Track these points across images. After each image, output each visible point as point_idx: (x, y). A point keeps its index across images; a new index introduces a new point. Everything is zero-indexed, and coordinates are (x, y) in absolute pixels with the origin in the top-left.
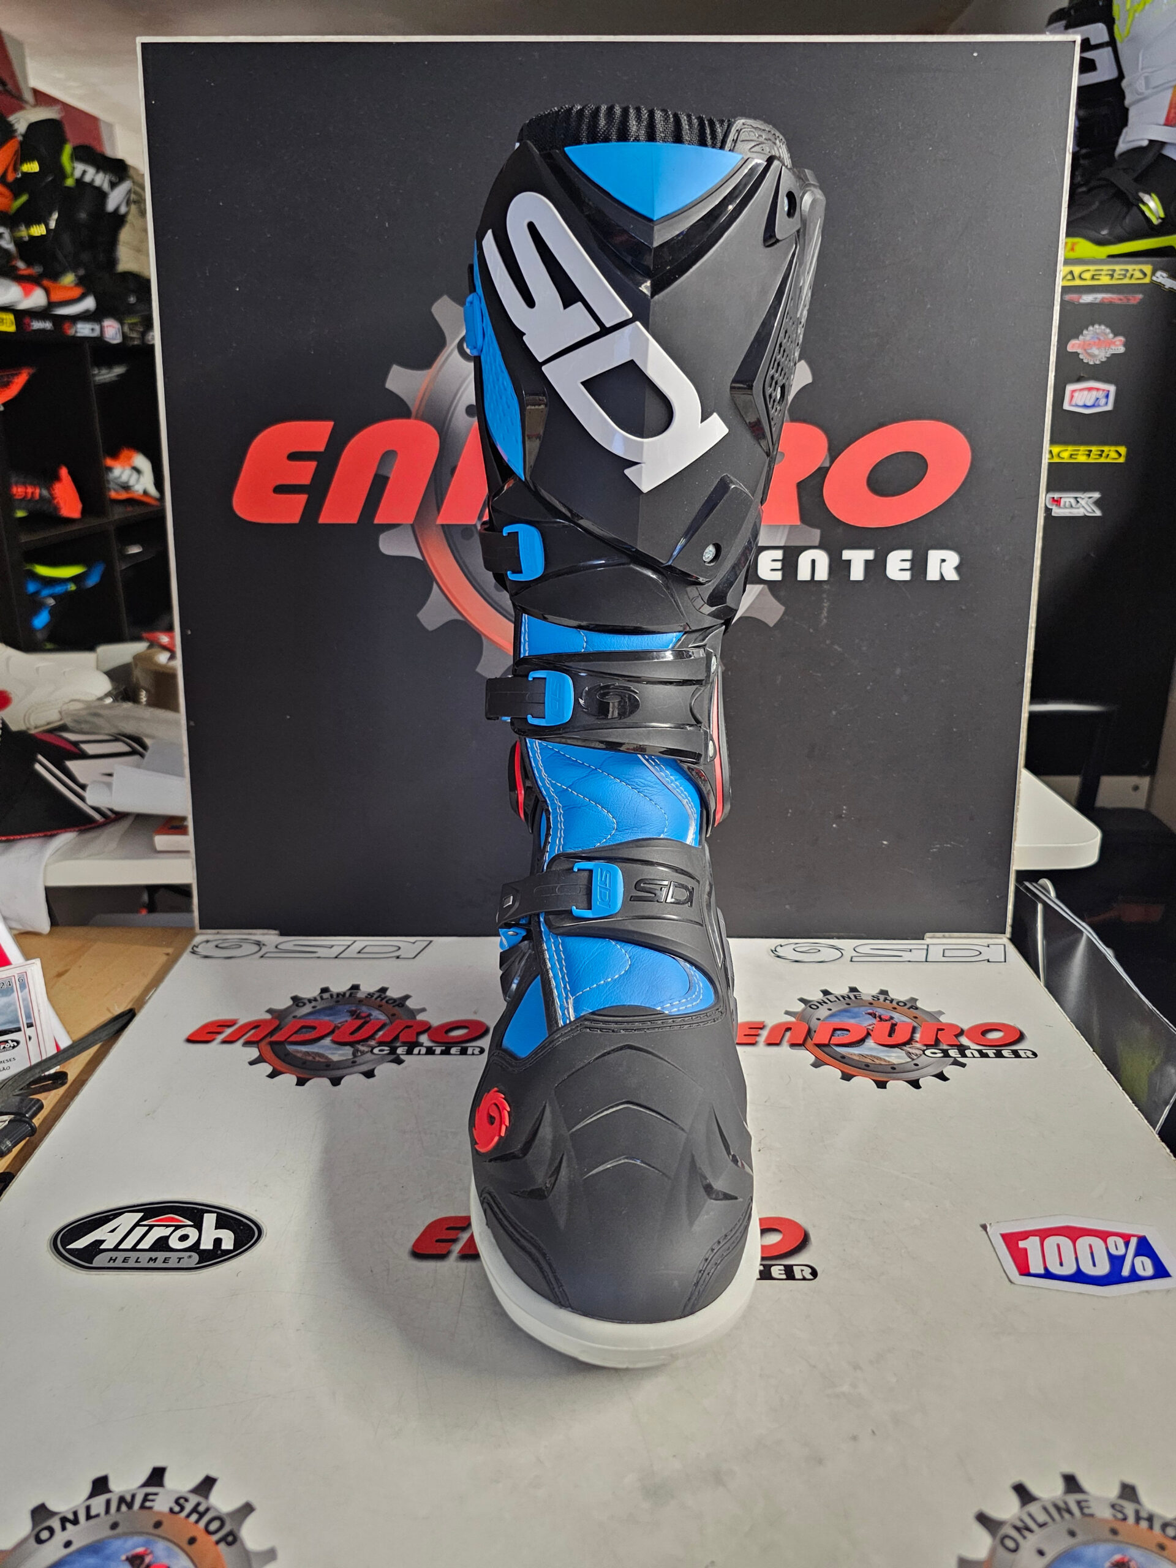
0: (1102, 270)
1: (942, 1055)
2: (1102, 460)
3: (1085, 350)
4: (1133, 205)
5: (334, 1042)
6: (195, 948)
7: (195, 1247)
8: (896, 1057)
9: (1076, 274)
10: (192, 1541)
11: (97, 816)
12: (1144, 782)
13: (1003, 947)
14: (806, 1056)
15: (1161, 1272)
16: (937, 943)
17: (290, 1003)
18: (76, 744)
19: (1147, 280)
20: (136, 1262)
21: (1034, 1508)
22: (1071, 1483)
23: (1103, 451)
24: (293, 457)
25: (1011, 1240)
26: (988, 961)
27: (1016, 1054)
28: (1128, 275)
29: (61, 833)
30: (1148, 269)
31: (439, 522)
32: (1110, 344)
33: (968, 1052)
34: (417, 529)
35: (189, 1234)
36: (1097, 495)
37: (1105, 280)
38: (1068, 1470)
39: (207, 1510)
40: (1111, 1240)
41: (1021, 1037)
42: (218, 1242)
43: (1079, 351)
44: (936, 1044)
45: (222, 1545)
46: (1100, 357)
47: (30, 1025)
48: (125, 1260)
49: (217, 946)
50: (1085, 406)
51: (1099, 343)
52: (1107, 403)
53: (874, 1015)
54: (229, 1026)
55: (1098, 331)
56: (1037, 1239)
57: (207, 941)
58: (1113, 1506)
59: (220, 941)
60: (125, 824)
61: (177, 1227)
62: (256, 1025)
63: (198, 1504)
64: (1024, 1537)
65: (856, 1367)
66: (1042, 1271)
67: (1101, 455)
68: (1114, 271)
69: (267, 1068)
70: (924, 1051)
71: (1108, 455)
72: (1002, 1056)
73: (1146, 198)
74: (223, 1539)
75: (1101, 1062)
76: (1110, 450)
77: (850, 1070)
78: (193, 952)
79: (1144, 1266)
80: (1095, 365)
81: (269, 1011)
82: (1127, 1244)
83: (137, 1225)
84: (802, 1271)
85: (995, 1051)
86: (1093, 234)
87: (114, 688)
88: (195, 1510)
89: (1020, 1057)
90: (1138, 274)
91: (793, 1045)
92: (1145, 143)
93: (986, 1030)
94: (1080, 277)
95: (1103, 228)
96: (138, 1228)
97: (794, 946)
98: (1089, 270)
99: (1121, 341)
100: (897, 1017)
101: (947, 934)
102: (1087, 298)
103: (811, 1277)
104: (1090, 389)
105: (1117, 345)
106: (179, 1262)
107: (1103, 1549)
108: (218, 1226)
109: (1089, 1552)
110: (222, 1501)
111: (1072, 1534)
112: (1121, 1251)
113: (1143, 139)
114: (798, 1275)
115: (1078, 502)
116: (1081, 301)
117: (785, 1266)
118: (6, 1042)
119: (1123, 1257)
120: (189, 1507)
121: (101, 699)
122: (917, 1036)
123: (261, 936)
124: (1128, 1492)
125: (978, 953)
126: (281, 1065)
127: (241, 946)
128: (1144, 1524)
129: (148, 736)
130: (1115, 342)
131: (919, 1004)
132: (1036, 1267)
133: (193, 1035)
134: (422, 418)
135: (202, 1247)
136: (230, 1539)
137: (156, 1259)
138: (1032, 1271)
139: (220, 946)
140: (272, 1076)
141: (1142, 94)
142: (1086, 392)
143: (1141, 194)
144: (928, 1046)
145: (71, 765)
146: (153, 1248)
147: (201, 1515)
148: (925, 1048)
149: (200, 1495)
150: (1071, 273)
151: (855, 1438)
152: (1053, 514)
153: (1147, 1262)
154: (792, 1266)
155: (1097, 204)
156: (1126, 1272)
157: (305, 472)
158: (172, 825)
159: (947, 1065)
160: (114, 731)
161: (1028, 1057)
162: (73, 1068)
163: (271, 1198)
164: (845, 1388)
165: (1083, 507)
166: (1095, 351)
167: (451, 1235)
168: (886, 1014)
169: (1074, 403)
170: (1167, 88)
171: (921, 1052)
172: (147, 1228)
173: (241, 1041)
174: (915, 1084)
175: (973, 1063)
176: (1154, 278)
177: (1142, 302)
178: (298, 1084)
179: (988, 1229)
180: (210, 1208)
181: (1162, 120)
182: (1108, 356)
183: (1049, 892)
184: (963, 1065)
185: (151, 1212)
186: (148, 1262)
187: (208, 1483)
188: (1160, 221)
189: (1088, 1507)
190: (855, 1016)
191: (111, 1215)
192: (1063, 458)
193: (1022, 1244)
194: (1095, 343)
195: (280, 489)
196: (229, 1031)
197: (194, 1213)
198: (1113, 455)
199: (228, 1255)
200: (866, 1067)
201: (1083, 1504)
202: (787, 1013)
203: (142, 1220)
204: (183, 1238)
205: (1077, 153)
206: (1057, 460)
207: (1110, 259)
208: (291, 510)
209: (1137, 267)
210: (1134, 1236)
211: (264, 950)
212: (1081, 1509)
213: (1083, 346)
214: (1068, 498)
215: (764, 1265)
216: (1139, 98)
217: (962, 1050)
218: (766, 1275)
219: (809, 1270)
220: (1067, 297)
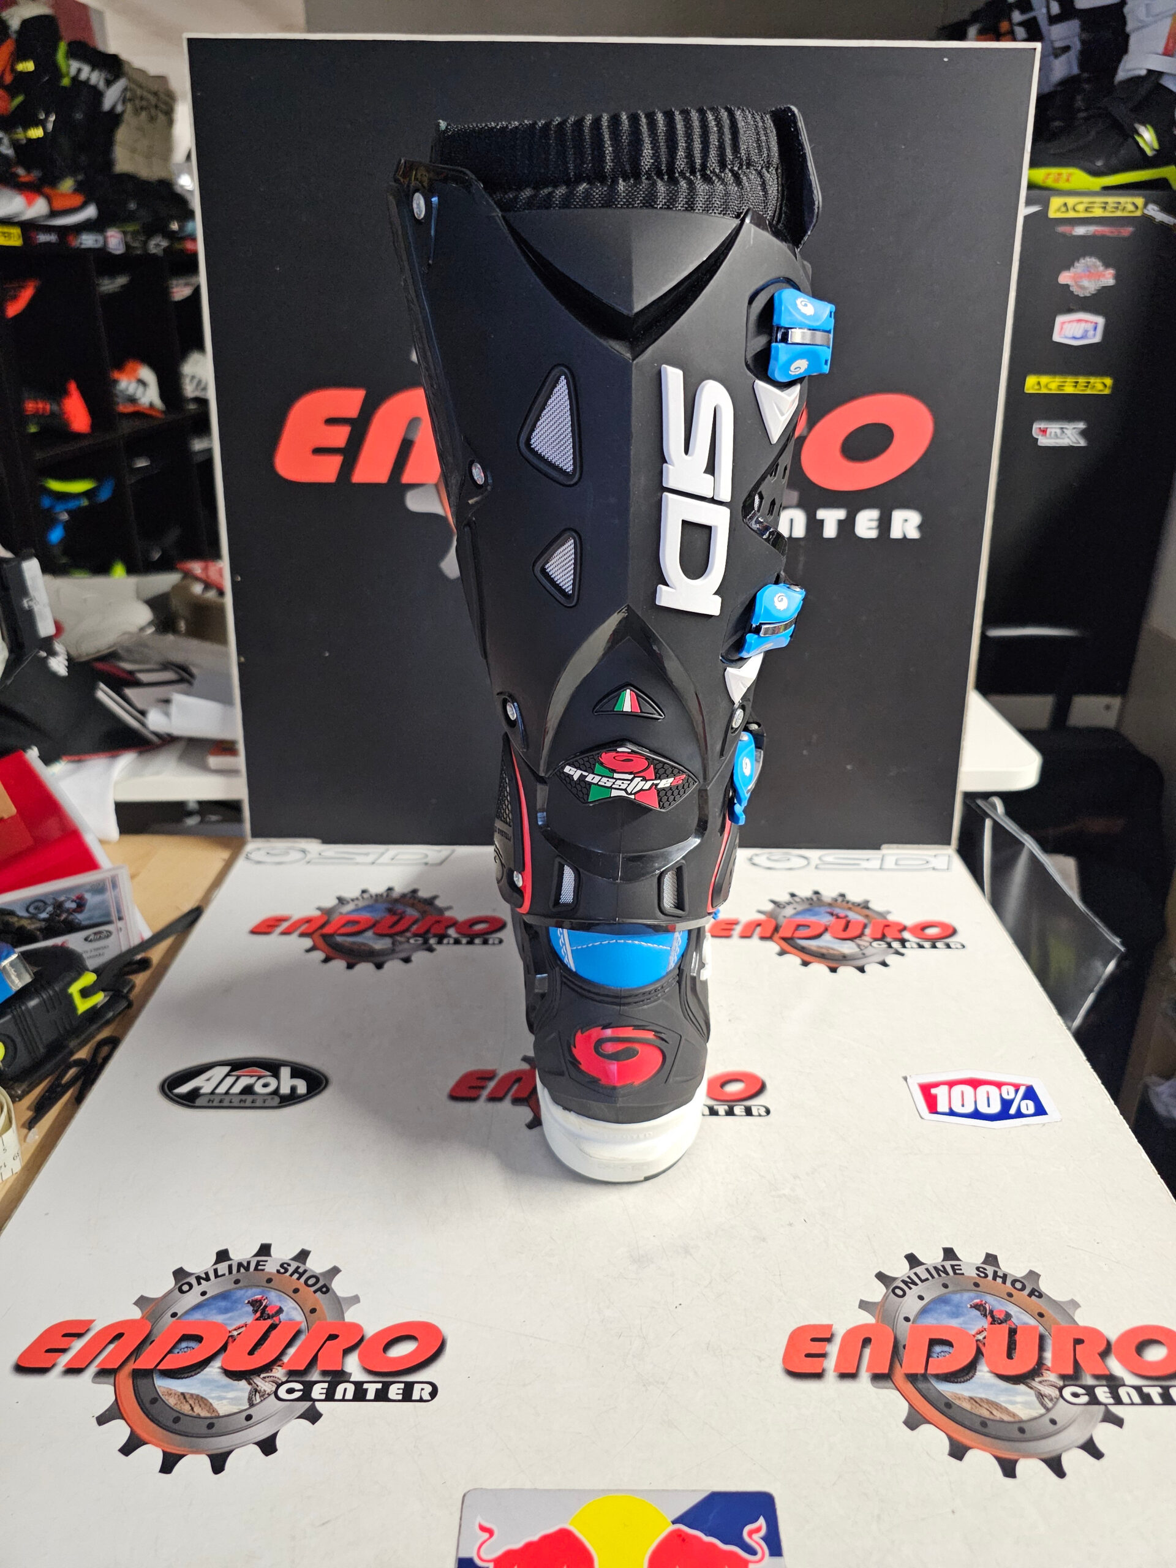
0: (1095, 202)
1: (886, 946)
2: (1089, 392)
3: (1076, 283)
4: (1128, 136)
5: (376, 934)
6: (248, 854)
7: (276, 1092)
8: (848, 948)
9: (1070, 205)
10: (296, 1290)
11: (154, 739)
12: (1116, 701)
13: (947, 858)
14: (773, 947)
15: (1040, 1111)
16: (892, 853)
17: (336, 901)
18: (131, 673)
19: (1138, 213)
20: (231, 1102)
21: (919, 1270)
22: (949, 1253)
23: (1089, 383)
24: (331, 421)
26: (934, 869)
27: (948, 946)
28: (1121, 207)
29: (124, 753)
30: (1140, 201)
32: (1100, 275)
33: (907, 944)
34: (441, 487)
35: (269, 1082)
36: (1081, 425)
37: (1098, 212)
38: (948, 1245)
39: (305, 1271)
40: (1004, 1089)
41: (954, 932)
42: (293, 1089)
43: (1070, 283)
44: (882, 938)
45: (318, 1294)
46: (1090, 289)
47: (120, 919)
48: (221, 1101)
49: (268, 853)
50: (1074, 338)
51: (1090, 275)
52: (1094, 335)
53: (832, 914)
54: (286, 921)
55: (1089, 263)
56: (946, 1087)
57: (259, 849)
58: (978, 1269)
59: (271, 849)
60: (179, 746)
61: (260, 1078)
62: (308, 921)
63: (298, 1268)
64: (910, 1288)
65: (796, 1177)
66: (947, 1110)
67: (1087, 386)
68: (1106, 203)
69: (321, 955)
70: (871, 943)
71: (1094, 387)
72: (936, 948)
73: (1141, 129)
74: (319, 1290)
76: (1096, 382)
77: (807, 958)
78: (247, 858)
79: (1028, 1107)
80: (1085, 297)
81: (319, 909)
82: (1017, 1091)
83: (228, 1075)
84: (758, 1109)
85: (930, 943)
86: (1088, 165)
87: (156, 618)
88: (296, 1271)
89: (951, 948)
90: (1131, 207)
91: (763, 938)
92: (1143, 72)
93: (924, 927)
94: (1074, 209)
95: (1098, 158)
96: (228, 1078)
97: (767, 855)
98: (1082, 203)
99: (1109, 274)
100: (852, 916)
101: (901, 846)
102: (1080, 231)
103: (765, 1114)
104: (1079, 321)
105: (1108, 278)
106: (264, 1103)
107: (966, 1296)
108: (292, 1077)
109: (956, 1298)
110: (315, 1266)
111: (945, 1286)
112: (1011, 1097)
113: (1141, 69)
114: (755, 1113)
115: (1063, 432)
116: (1075, 234)
117: (745, 1106)
118: (100, 932)
119: (1011, 1102)
120: (291, 1269)
121: (142, 629)
122: (867, 931)
124: (991, 1259)
125: (925, 862)
126: (332, 953)
127: (289, 853)
128: (999, 1280)
129: (194, 665)
130: (1105, 275)
131: (871, 905)
132: (942, 1106)
133: (255, 927)
135: (281, 1092)
136: (324, 1289)
137: (246, 1100)
138: (939, 1110)
139: (271, 852)
140: (325, 961)
141: (1141, 21)
142: (1075, 324)
143: (1137, 125)
144: (876, 940)
145: (129, 692)
146: (242, 1093)
147: (301, 1275)
148: (873, 941)
149: (299, 1262)
150: (1065, 205)
151: (791, 1225)
152: (1039, 444)
153: (1031, 1104)
154: (750, 1106)
155: (1093, 133)
156: (1013, 1111)
157: (340, 436)
158: (225, 747)
159: (889, 955)
161: (958, 948)
162: (156, 954)
163: (335, 1056)
164: (786, 1191)
165: (1068, 438)
166: (1085, 283)
167: (479, 1083)
168: (842, 913)
169: (1063, 333)
170: (1167, 17)
171: (869, 944)
172: (236, 1078)
173: (297, 933)
174: (862, 970)
175: (912, 952)
176: (1146, 212)
177: (1134, 234)
178: (347, 968)
179: (909, 1081)
181: (1161, 49)
182: (1098, 288)
183: (998, 810)
184: (902, 955)
185: (237, 1066)
186: (239, 1103)
187: (305, 1253)
188: (1155, 153)
189: (959, 1269)
190: (816, 914)
191: (205, 1068)
192: (1050, 389)
193: (933, 1091)
194: (1086, 275)
195: (318, 451)
196: (285, 925)
197: (272, 1067)
198: (1100, 387)
199: (302, 1098)
200: (822, 956)
201: (956, 1267)
202: (760, 912)
203: (231, 1071)
204: (265, 1085)
205: (1078, 76)
206: (1044, 391)
207: (1106, 192)
208: (327, 470)
209: (1130, 200)
210: (1023, 1085)
211: (309, 857)
212: (954, 1270)
213: (1074, 278)
214: (1054, 428)
215: (728, 1106)
216: (1140, 24)
217: (903, 942)
218: (730, 1113)
219: (764, 1109)
220: (1061, 229)
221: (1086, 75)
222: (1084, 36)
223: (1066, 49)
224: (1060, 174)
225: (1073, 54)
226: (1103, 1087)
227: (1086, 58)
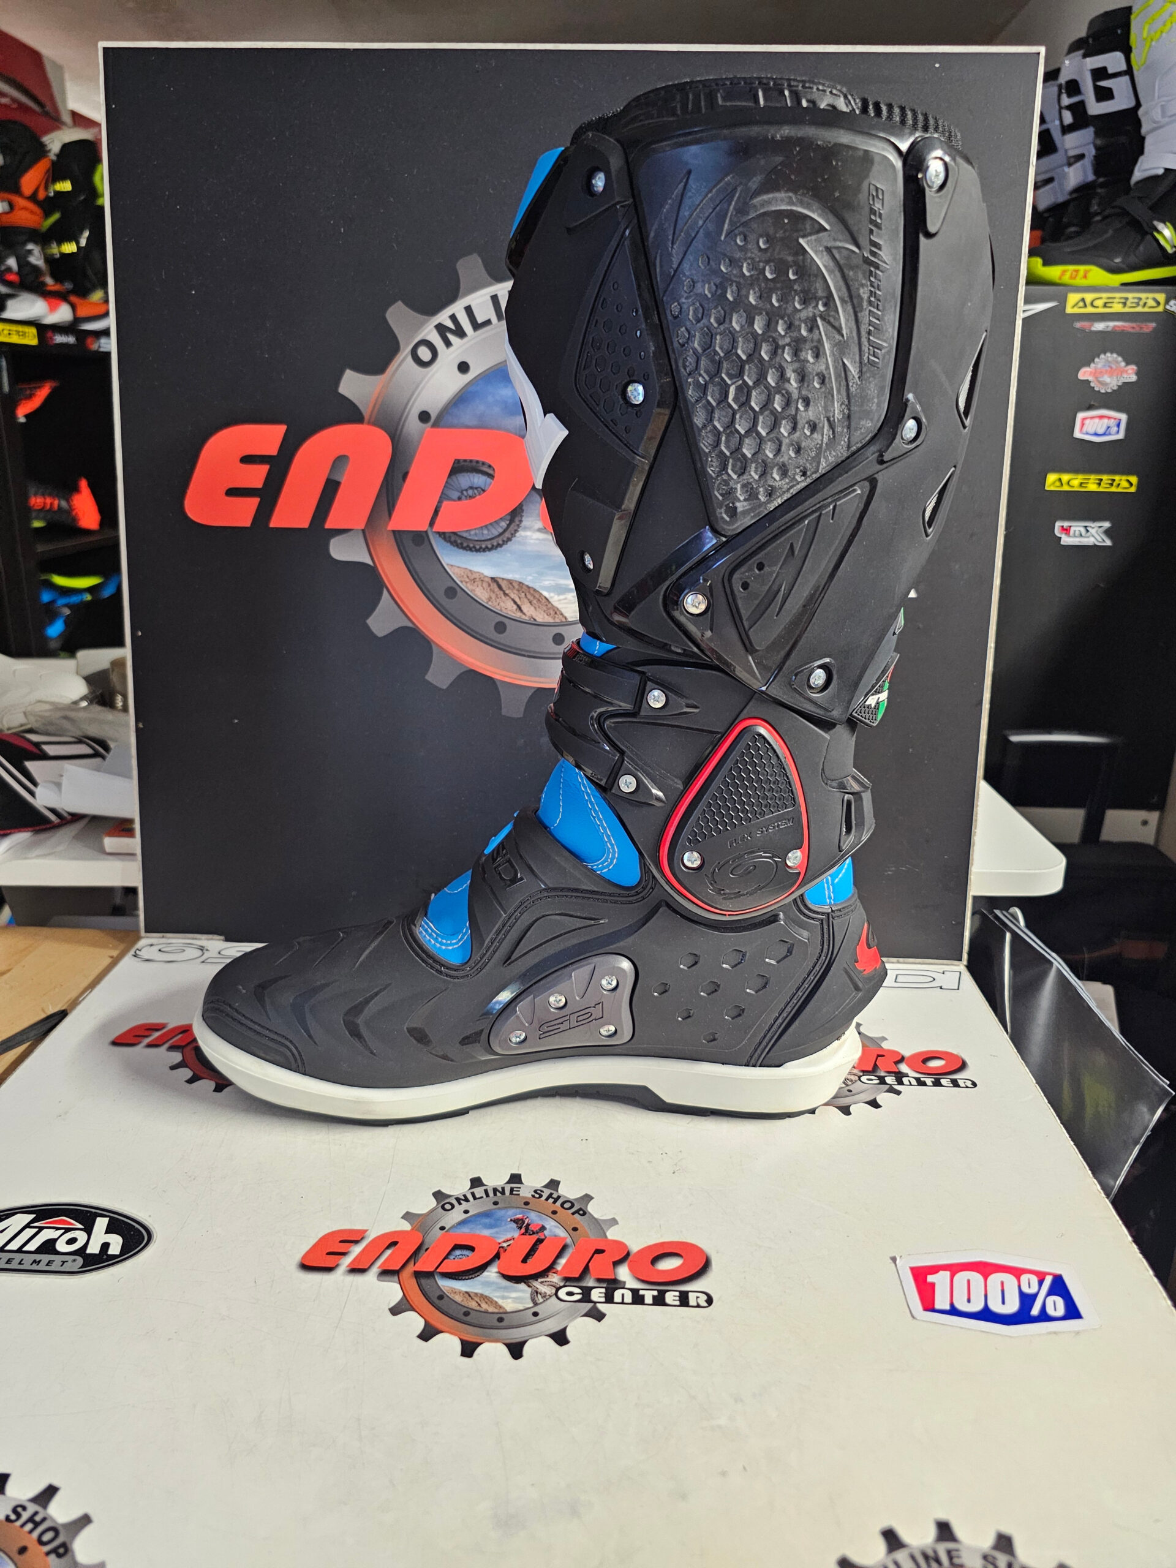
0: (1114, 298)
1: (878, 1081)
2: (1113, 489)
3: (1096, 378)
4: (1147, 233)
6: (138, 952)
7: (81, 1252)
9: (1088, 301)
10: (23, 1550)
11: (52, 817)
12: (1154, 817)
13: (958, 974)
15: (1072, 1312)
16: (890, 968)
18: (37, 745)
19: (1160, 309)
20: (20, 1263)
21: (900, 1555)
22: (944, 1530)
23: (1114, 480)
24: (247, 460)
25: (920, 1275)
26: (941, 988)
27: (955, 1084)
28: (1141, 303)
29: (14, 833)
30: (1161, 297)
31: (390, 528)
32: (1122, 372)
33: (905, 1080)
34: (368, 533)
35: (77, 1237)
36: (1107, 525)
37: (1117, 308)
38: (943, 1516)
39: (44, 1520)
40: (1024, 1278)
41: (963, 1066)
42: (105, 1246)
43: (1090, 379)
44: (874, 1070)
45: (53, 1557)
46: (1111, 385)
48: (9, 1261)
49: (160, 950)
50: (1096, 434)
51: (1111, 372)
52: (1118, 432)
54: (157, 1030)
55: (1110, 359)
56: (947, 1274)
57: (151, 945)
58: (985, 1557)
59: (164, 946)
60: (80, 825)
61: (67, 1230)
62: (184, 1030)
63: (36, 1513)
65: (738, 1399)
66: (948, 1307)
67: (1112, 485)
68: (1127, 299)
69: (187, 1073)
70: (859, 1077)
71: (1119, 484)
72: (940, 1085)
73: (1160, 226)
74: (54, 1551)
75: (1043, 1094)
76: (1121, 480)
78: (135, 956)
79: (1056, 1306)
80: (1107, 393)
82: (1041, 1283)
83: (28, 1226)
84: (697, 1297)
85: (933, 1080)
86: (1104, 261)
87: (92, 692)
88: (31, 1519)
89: (958, 1086)
90: (1151, 303)
92: (1161, 172)
93: (928, 1057)
94: (1092, 304)
95: (1116, 257)
96: (27, 1230)
98: (1101, 298)
99: (1133, 369)
101: (901, 960)
102: (1099, 326)
103: (706, 1305)
104: (1101, 417)
105: (1129, 374)
106: (62, 1265)
108: (108, 1231)
110: (60, 1512)
112: (1033, 1290)
113: (1159, 168)
114: (692, 1302)
115: (1088, 531)
116: (1093, 329)
117: (680, 1292)
119: (1035, 1296)
120: (25, 1516)
121: (75, 703)
123: (206, 941)
124: (1004, 1543)
125: (933, 979)
126: (201, 1071)
127: (184, 950)
129: (112, 740)
130: (1127, 371)
132: (941, 1302)
133: (120, 1037)
134: (376, 423)
135: (89, 1251)
136: (61, 1551)
137: (40, 1261)
138: (937, 1306)
139: (162, 950)
140: (190, 1081)
141: (1155, 122)
142: (1097, 420)
143: (1155, 223)
144: (865, 1072)
145: (30, 765)
146: (39, 1251)
147: (37, 1525)
148: (861, 1074)
149: (40, 1505)
150: (1083, 300)
151: (724, 1474)
152: (1062, 543)
153: (1060, 1301)
154: (687, 1292)
155: (1111, 232)
156: (1035, 1311)
157: (256, 476)
158: (122, 827)
159: (881, 1093)
160: (78, 733)
161: (967, 1087)
163: (168, 1204)
164: (723, 1421)
165: (1093, 536)
166: (1107, 379)
167: (341, 1248)
169: (1085, 430)
171: (857, 1078)
172: (37, 1230)
173: (166, 1046)
174: (846, 1111)
175: (909, 1090)
176: (1168, 307)
177: (1155, 329)
178: (215, 1090)
179: (897, 1262)
180: (102, 1212)
182: (1120, 384)
183: (1017, 920)
184: (898, 1093)
185: (43, 1213)
186: (31, 1264)
187: (50, 1492)
188: (1174, 249)
189: (959, 1557)
191: (4, 1215)
192: (1073, 487)
193: (930, 1278)
194: (1106, 371)
195: (232, 492)
196: (157, 1034)
197: (85, 1216)
198: (1125, 484)
199: (114, 1260)
201: (954, 1553)
203: (33, 1221)
204: (71, 1241)
205: (1093, 182)
206: (1066, 488)
207: (1123, 287)
208: (242, 513)
209: (1151, 295)
210: (1049, 1274)
211: (207, 955)
212: (951, 1558)
213: (1095, 374)
214: (1077, 527)
215: (658, 1291)
216: (1155, 125)
217: (900, 1077)
218: (659, 1301)
219: (705, 1297)
220: (1078, 325)
221: (1101, 180)
222: (1099, 142)
223: (1081, 157)
224: (1077, 271)
225: (1087, 162)
226: (1156, 1280)
227: (1100, 164)
